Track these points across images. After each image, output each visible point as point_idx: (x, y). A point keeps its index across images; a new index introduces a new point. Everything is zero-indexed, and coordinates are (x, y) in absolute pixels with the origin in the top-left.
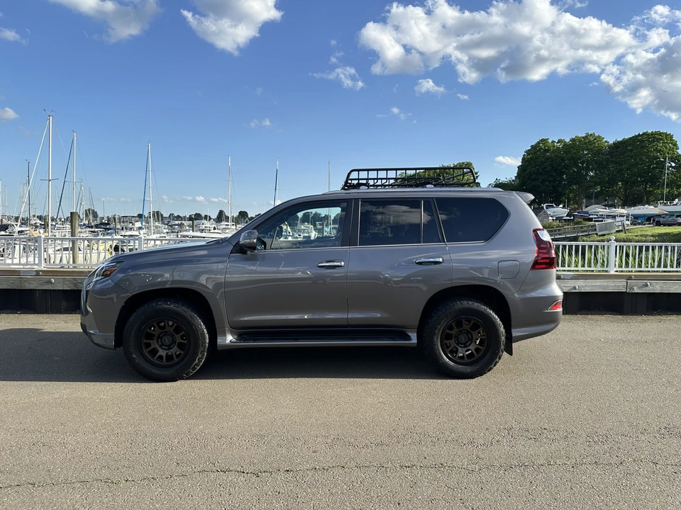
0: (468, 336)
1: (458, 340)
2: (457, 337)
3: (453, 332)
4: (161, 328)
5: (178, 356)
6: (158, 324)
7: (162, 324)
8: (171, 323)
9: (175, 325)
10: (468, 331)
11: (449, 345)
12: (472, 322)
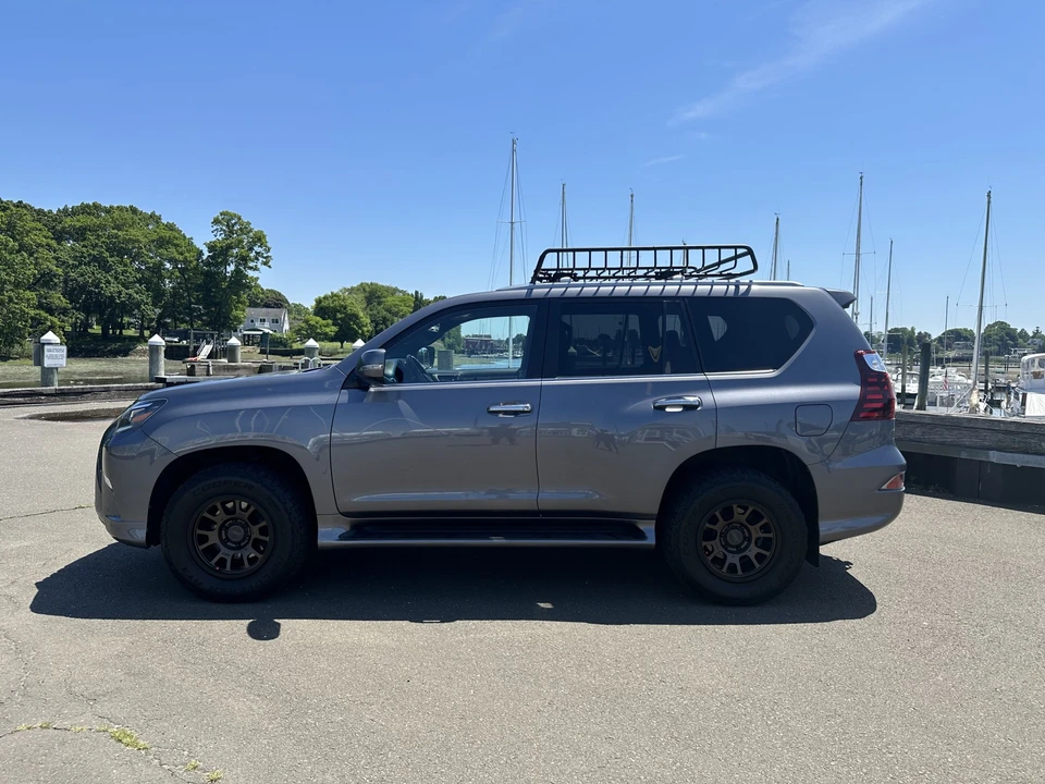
0: (743, 533)
1: (725, 539)
2: (724, 535)
3: (718, 528)
4: (227, 511)
5: (252, 561)
6: (223, 504)
7: (230, 505)
8: (244, 505)
9: (252, 509)
10: (742, 525)
11: (710, 549)
12: (750, 509)
